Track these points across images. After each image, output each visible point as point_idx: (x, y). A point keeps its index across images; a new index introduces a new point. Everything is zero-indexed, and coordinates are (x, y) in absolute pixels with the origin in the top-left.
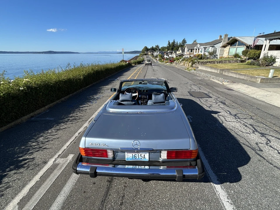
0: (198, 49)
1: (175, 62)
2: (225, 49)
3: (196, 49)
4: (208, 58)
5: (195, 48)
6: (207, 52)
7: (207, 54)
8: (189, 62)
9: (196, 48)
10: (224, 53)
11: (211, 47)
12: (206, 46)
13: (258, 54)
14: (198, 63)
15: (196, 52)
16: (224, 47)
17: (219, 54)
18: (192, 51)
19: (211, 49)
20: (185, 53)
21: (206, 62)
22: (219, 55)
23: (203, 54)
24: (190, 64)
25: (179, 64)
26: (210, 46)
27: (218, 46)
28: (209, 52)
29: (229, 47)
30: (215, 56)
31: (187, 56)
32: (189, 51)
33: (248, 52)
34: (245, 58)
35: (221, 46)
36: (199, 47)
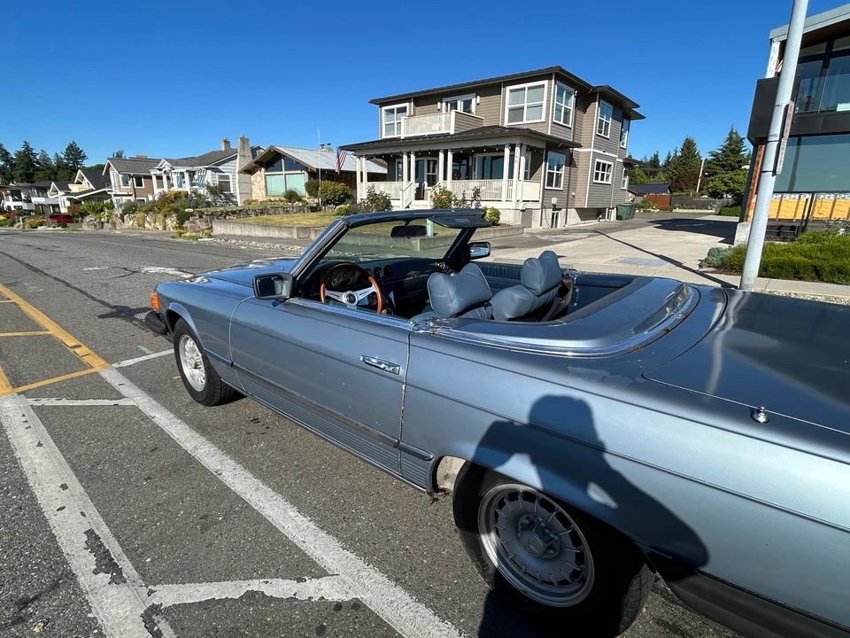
0: (164, 177)
1: (88, 219)
2: (253, 178)
3: (160, 178)
4: (209, 205)
5: (154, 172)
6: (199, 185)
7: (202, 191)
8: (165, 216)
9: (158, 172)
10: (254, 190)
11: (209, 172)
12: (195, 168)
13: (340, 192)
14: (201, 217)
15: (160, 185)
16: (250, 171)
17: (238, 192)
18: (139, 184)
19: (210, 178)
20: (115, 191)
21: (222, 212)
22: (238, 196)
23: (189, 193)
24: (168, 221)
25: (114, 224)
26: (207, 169)
27: (232, 170)
28: (208, 187)
29: (262, 172)
30: (230, 198)
31: (124, 198)
32: (130, 182)
33: (318, 186)
34: (316, 201)
35: (237, 169)
36: (167, 169)
